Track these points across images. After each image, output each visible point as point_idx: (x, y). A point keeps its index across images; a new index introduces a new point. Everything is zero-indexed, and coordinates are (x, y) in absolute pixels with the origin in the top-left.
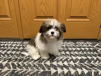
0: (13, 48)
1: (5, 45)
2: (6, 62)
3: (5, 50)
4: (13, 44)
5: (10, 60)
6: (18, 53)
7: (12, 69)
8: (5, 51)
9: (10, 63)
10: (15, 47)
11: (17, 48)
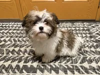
0: (14, 28)
1: (7, 26)
2: (9, 38)
3: (7, 29)
4: (14, 24)
5: (12, 37)
6: (18, 32)
7: (13, 43)
8: (7, 31)
9: (12, 39)
10: (16, 27)
11: (18, 28)
